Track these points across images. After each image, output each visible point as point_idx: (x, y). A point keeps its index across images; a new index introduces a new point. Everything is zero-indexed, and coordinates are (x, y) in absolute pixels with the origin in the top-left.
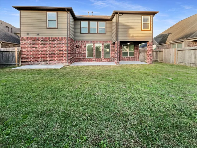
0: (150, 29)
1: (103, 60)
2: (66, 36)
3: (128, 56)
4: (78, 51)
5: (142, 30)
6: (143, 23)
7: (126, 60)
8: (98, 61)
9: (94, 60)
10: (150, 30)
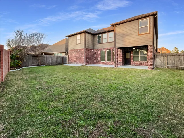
0: (148, 32)
1: (112, 63)
2: (84, 48)
3: (140, 60)
4: (96, 56)
5: (139, 35)
6: (139, 27)
7: (137, 65)
8: (108, 64)
9: (105, 63)
10: (150, 33)
